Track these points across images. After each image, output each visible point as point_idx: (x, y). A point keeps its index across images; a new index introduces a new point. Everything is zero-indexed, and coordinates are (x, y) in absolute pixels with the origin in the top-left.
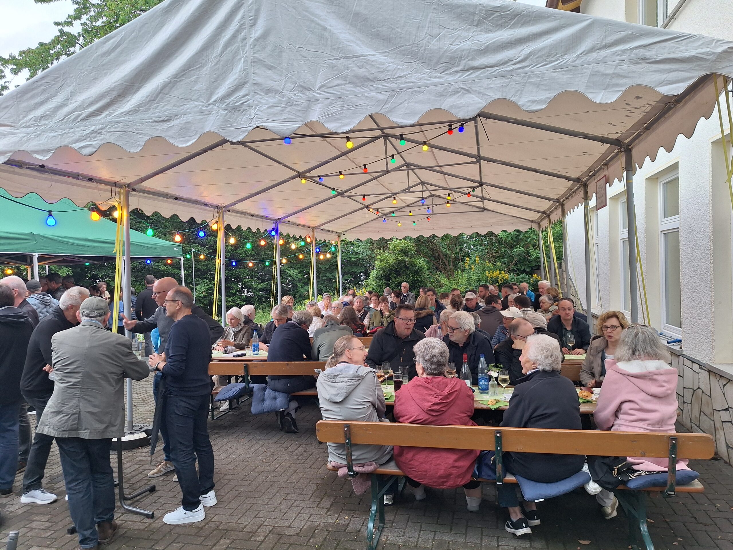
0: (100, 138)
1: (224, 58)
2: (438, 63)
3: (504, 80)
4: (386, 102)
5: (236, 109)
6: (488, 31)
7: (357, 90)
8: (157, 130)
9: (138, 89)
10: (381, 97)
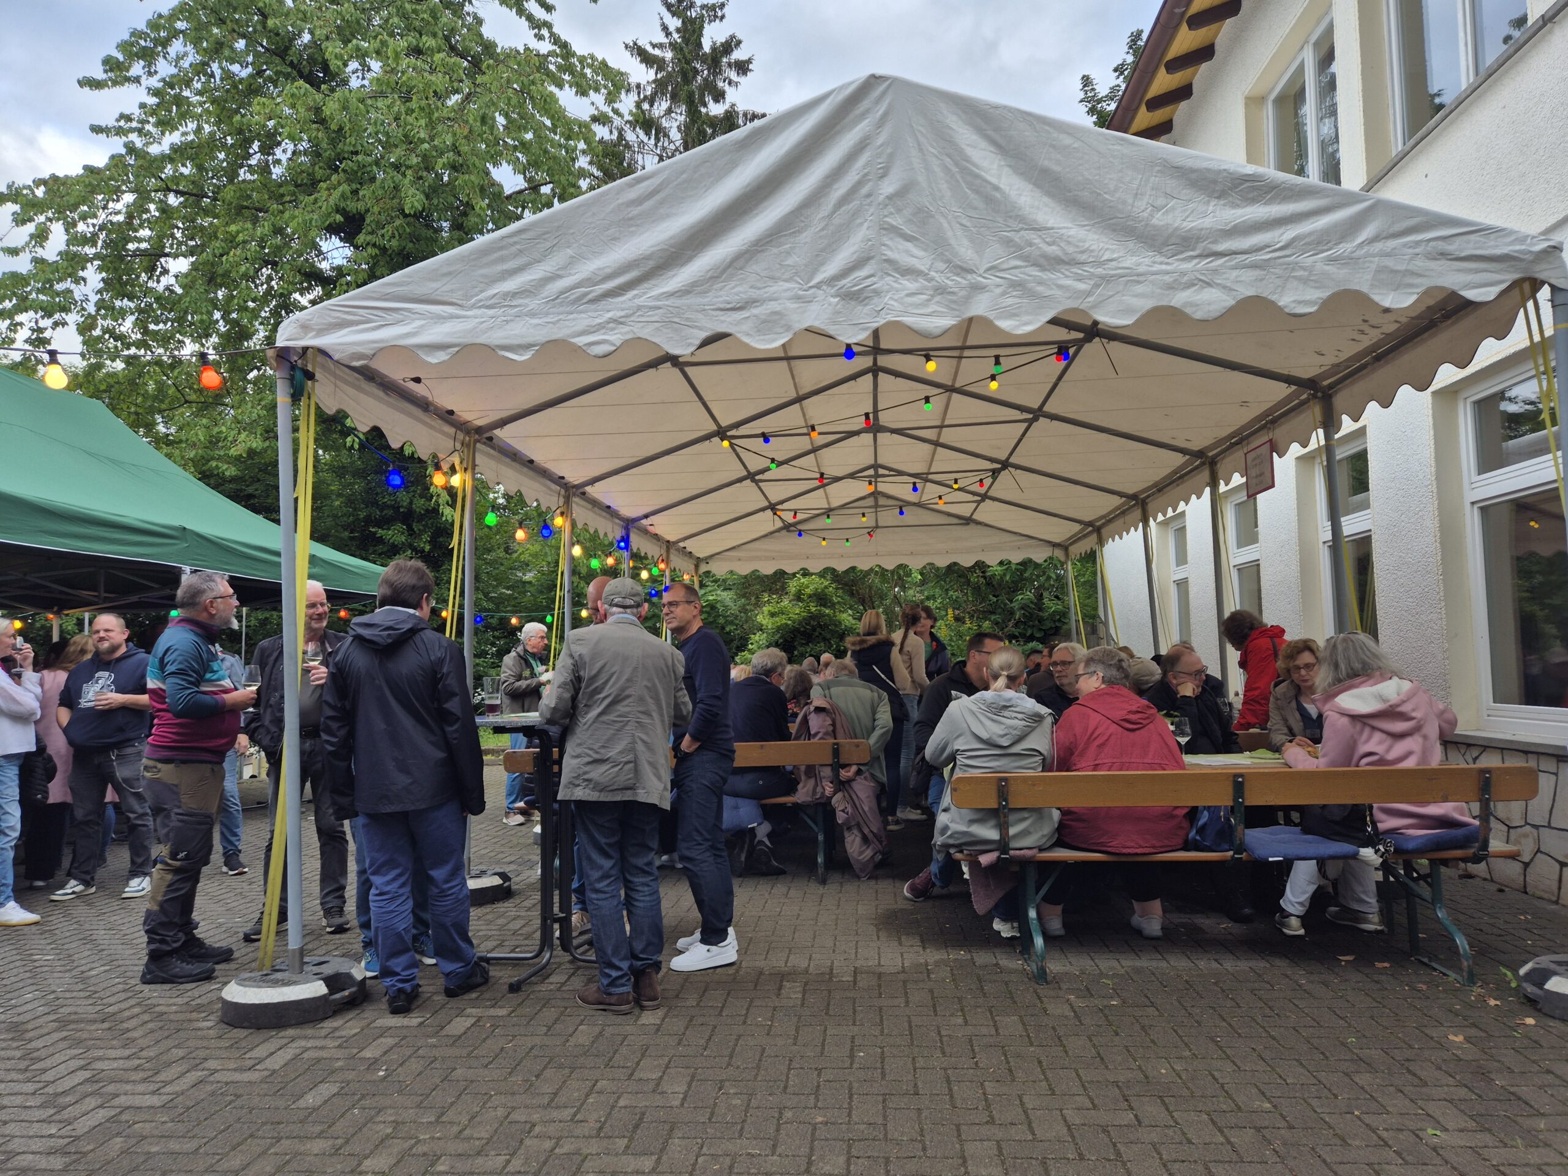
0: (623, 331)
3: (1257, 273)
4: (1089, 294)
5: (854, 297)
6: (1235, 206)
7: (1046, 275)
8: (723, 322)
9: (690, 259)
10: (1082, 286)
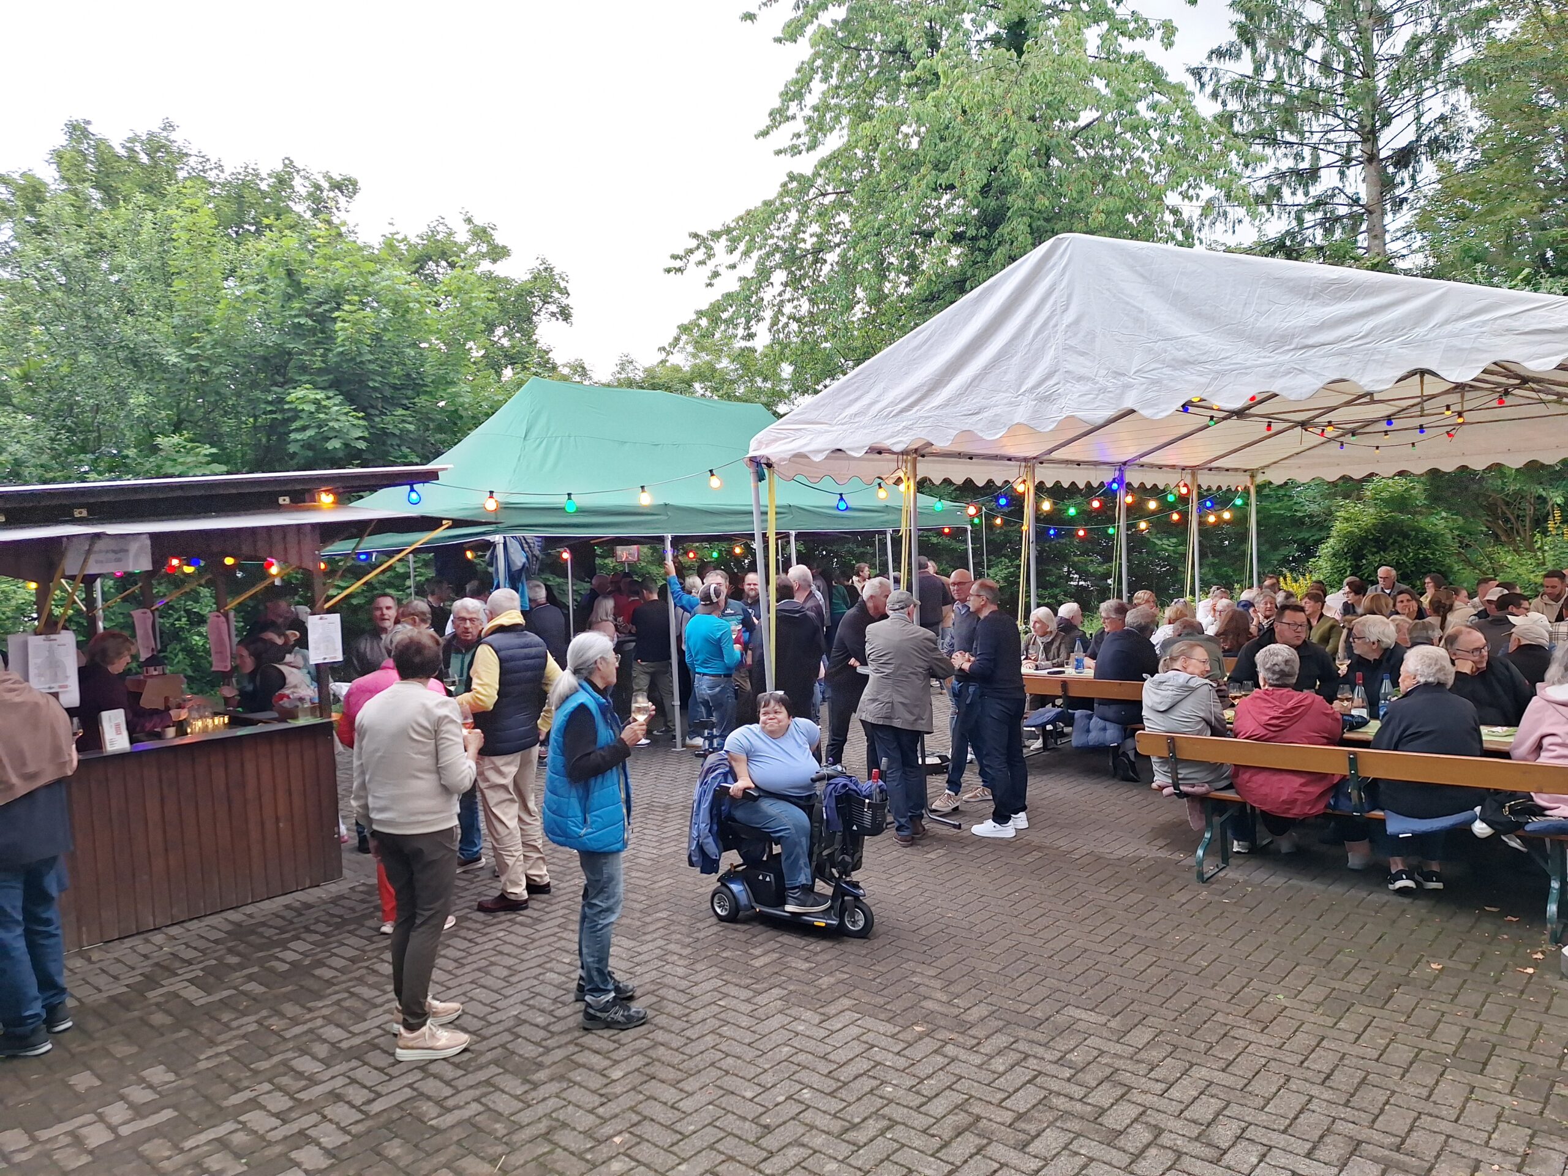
1: (1035, 346)
2: (1267, 342)
3: (1343, 359)
4: (1209, 385)
5: (1047, 399)
6: (1325, 305)
7: (1177, 373)
9: (949, 382)
10: (1202, 380)
